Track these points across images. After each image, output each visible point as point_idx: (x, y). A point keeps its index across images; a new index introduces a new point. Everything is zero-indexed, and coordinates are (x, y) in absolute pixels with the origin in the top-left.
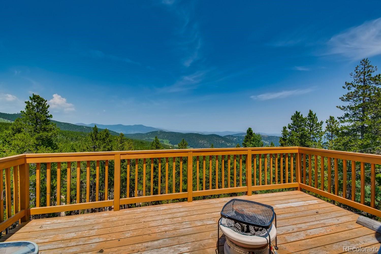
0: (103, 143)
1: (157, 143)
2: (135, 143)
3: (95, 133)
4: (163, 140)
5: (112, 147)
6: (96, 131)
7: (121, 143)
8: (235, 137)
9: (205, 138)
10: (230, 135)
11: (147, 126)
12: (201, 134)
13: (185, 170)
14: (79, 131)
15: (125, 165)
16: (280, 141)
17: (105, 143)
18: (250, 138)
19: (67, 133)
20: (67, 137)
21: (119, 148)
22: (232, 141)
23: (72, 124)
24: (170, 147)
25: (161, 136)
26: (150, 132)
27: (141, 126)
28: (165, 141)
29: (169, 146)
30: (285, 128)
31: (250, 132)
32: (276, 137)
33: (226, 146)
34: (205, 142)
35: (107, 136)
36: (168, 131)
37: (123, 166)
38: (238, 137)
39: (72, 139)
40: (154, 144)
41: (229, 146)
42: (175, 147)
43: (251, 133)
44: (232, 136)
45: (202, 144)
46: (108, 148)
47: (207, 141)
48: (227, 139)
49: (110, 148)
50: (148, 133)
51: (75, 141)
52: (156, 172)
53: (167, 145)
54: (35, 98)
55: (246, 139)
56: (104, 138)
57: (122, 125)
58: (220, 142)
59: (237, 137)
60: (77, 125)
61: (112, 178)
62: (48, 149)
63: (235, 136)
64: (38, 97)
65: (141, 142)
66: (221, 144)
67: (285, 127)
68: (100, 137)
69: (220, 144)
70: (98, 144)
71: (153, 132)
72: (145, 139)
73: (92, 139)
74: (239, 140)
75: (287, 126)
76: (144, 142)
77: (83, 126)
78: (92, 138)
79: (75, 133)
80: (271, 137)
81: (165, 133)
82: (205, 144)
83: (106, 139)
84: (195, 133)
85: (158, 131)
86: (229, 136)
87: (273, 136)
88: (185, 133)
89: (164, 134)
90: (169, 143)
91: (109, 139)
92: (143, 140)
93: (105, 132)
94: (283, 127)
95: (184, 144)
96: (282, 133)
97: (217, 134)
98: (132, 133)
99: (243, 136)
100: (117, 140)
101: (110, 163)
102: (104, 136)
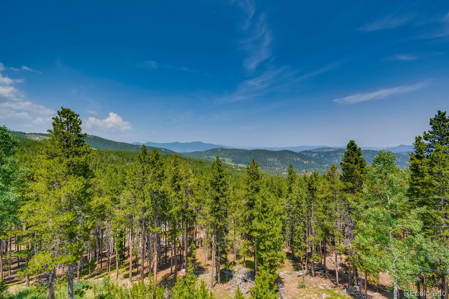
0: (152, 167)
1: (219, 165)
2: (194, 163)
3: (144, 155)
4: (224, 158)
5: (163, 172)
6: (145, 152)
7: (175, 166)
8: (315, 153)
9: (276, 155)
10: (308, 150)
11: (206, 143)
12: (270, 150)
13: (258, 203)
14: (135, 151)
15: (180, 194)
16: (412, 159)
17: (155, 166)
18: (353, 156)
19: (123, 153)
20: (123, 158)
21: (172, 172)
22: (311, 158)
23: (128, 144)
24: (234, 167)
25: (222, 154)
26: (209, 150)
27: (199, 143)
28: (227, 159)
29: (231, 165)
30: (418, 139)
31: (352, 146)
32: (372, 150)
33: (302, 164)
34: (275, 159)
35: (157, 157)
36: (230, 148)
37: (179, 196)
38: (319, 152)
39: (128, 160)
40: (215, 167)
41: (307, 164)
42: (239, 167)
43: (355, 148)
44: (310, 152)
45: (271, 163)
46: (159, 174)
47: (278, 159)
48: (304, 155)
49: (161, 173)
50: (208, 151)
51: (131, 162)
52: (219, 203)
53: (229, 165)
54: (65, 112)
55: (346, 157)
56: (153, 161)
57: (178, 142)
58: (295, 159)
59: (317, 152)
60: (133, 144)
61: (165, 212)
62: (79, 179)
63: (313, 152)
64: (68, 111)
65: (200, 162)
66: (296, 162)
67: (419, 137)
68: (149, 159)
69: (294, 163)
70: (147, 169)
71: (212, 149)
72: (204, 158)
73: (141, 162)
74: (319, 156)
75: (422, 135)
76: (203, 162)
77: (139, 145)
78: (140, 160)
79: (131, 153)
80: (365, 151)
81: (226, 150)
82: (275, 163)
83: (156, 162)
84: (263, 149)
85: (218, 148)
86: (306, 151)
87: (368, 150)
88: (250, 150)
89: (225, 152)
90: (232, 162)
91: (160, 162)
92: (202, 159)
93: (154, 153)
94: (416, 138)
95: (254, 165)
96: (415, 147)
97: (291, 150)
98: (190, 151)
99: (325, 151)
100: (170, 162)
101: (161, 193)
102: (154, 158)
